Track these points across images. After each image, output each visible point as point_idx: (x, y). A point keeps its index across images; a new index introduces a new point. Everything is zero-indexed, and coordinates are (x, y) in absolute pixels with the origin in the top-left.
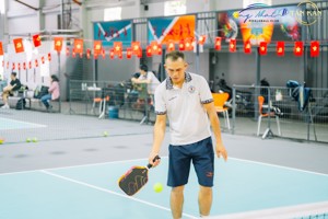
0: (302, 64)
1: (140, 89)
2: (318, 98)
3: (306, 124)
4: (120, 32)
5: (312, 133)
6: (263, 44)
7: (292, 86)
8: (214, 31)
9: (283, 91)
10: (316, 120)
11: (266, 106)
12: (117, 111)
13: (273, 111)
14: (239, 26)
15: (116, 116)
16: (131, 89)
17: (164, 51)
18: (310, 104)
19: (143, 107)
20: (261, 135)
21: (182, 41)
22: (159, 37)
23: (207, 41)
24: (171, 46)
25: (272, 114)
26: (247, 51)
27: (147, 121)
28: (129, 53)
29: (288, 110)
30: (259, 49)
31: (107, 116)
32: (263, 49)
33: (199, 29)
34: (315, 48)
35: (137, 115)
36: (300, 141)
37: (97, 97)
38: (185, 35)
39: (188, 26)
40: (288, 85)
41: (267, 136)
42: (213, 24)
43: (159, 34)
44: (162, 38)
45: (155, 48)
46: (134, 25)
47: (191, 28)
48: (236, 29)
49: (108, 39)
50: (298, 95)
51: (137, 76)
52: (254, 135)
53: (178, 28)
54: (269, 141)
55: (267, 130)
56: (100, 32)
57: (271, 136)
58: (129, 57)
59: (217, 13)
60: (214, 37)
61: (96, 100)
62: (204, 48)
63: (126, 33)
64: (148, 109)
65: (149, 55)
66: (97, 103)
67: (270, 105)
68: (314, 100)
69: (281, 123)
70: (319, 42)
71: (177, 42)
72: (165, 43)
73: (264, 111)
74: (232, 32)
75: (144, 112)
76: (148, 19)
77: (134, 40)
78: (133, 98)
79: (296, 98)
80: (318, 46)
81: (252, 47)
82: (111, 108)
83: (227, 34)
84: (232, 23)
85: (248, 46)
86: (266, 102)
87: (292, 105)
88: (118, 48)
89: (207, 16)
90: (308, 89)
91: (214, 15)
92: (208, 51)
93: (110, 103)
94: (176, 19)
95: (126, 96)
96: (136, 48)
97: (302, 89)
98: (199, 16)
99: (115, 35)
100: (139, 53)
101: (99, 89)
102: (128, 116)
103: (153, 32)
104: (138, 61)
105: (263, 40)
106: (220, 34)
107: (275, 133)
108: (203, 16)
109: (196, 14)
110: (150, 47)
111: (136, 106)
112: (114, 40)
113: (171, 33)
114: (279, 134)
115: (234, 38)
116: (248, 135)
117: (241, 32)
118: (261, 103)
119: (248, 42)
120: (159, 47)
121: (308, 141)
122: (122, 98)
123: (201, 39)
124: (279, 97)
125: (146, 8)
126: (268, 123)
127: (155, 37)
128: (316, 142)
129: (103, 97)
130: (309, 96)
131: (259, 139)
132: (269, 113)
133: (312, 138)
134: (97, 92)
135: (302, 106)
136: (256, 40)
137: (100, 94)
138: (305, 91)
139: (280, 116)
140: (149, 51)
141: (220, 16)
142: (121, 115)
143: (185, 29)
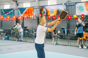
0: (66, 22)
1: (16, 30)
2: (71, 32)
3: (67, 40)
4: (9, 12)
5: (69, 43)
6: (54, 16)
7: (63, 29)
8: (39, 12)
9: (60, 30)
10: (70, 39)
11: (55, 35)
12: (8, 37)
13: (57, 36)
14: (46, 11)
15: (8, 39)
16: (13, 30)
17: (23, 18)
18: (68, 34)
19: (17, 36)
20: (54, 44)
21: (29, 15)
22: (22, 14)
23: (37, 15)
24: (26, 17)
25: (57, 37)
26: (49, 18)
27: (18, 41)
28: (12, 19)
29: (62, 36)
30: (53, 18)
31: (5, 39)
32: (54, 17)
33: (34, 12)
34: (70, 17)
35: (15, 39)
36: (66, 45)
37: (2, 33)
38: (30, 13)
39: (31, 10)
40: (62, 29)
41: (56, 44)
42: (38, 10)
43: (22, 13)
44: (23, 14)
45: (20, 17)
46: (14, 10)
47: (32, 11)
48: (46, 12)
49: (6, 15)
50: (65, 32)
51: (15, 26)
52: (52, 44)
53: (28, 11)
54: (56, 46)
55: (56, 42)
56: (3, 12)
57: (57, 44)
58: (12, 20)
59: (40, 7)
60: (39, 14)
61: (2, 34)
62: (36, 17)
63: (11, 13)
64: (18, 36)
65: (19, 19)
66: (2, 35)
67: (56, 35)
68: (69, 33)
69: (60, 40)
70: (71, 15)
71: (27, 15)
72: (24, 16)
73: (54, 36)
74: (44, 12)
75: (17, 38)
76: (18, 8)
77: (14, 15)
78: (14, 33)
79: (64, 32)
80: (70, 16)
81: (51, 17)
82: (6, 36)
83: (43, 13)
84: (44, 10)
85: (49, 17)
86: (55, 34)
87: (63, 35)
88: (8, 18)
89: (37, 7)
90: (68, 29)
91: (39, 7)
92: (37, 18)
93: (6, 35)
94: (27, 9)
95: (11, 33)
96: (14, 17)
97: (66, 30)
98: (34, 8)
99: (8, 13)
100: (16, 19)
101: (3, 30)
102: (12, 39)
103: (20, 12)
104: (15, 21)
105: (54, 15)
106: (41, 13)
107: (58, 43)
108: (35, 8)
109: (33, 7)
110: (19, 17)
111: (15, 36)
112: (7, 15)
113: (25, 13)
114: (59, 44)
115: (45, 14)
116: (50, 44)
117: (47, 12)
118: (54, 34)
119: (49, 16)
120: (22, 17)
121: (68, 45)
122: (10, 33)
123: (35, 15)
124: (59, 32)
125: (18, 5)
126: (56, 40)
127: (21, 14)
128: (71, 46)
129: (4, 33)
130: (68, 32)
131: (53, 45)
132: (56, 37)
133: (69, 45)
134: (2, 31)
135: (66, 35)
136: (52, 15)
137: (3, 32)
138: (67, 30)
139: (59, 38)
140: (19, 18)
141: (41, 7)
142: (10, 39)
143: (30, 12)
